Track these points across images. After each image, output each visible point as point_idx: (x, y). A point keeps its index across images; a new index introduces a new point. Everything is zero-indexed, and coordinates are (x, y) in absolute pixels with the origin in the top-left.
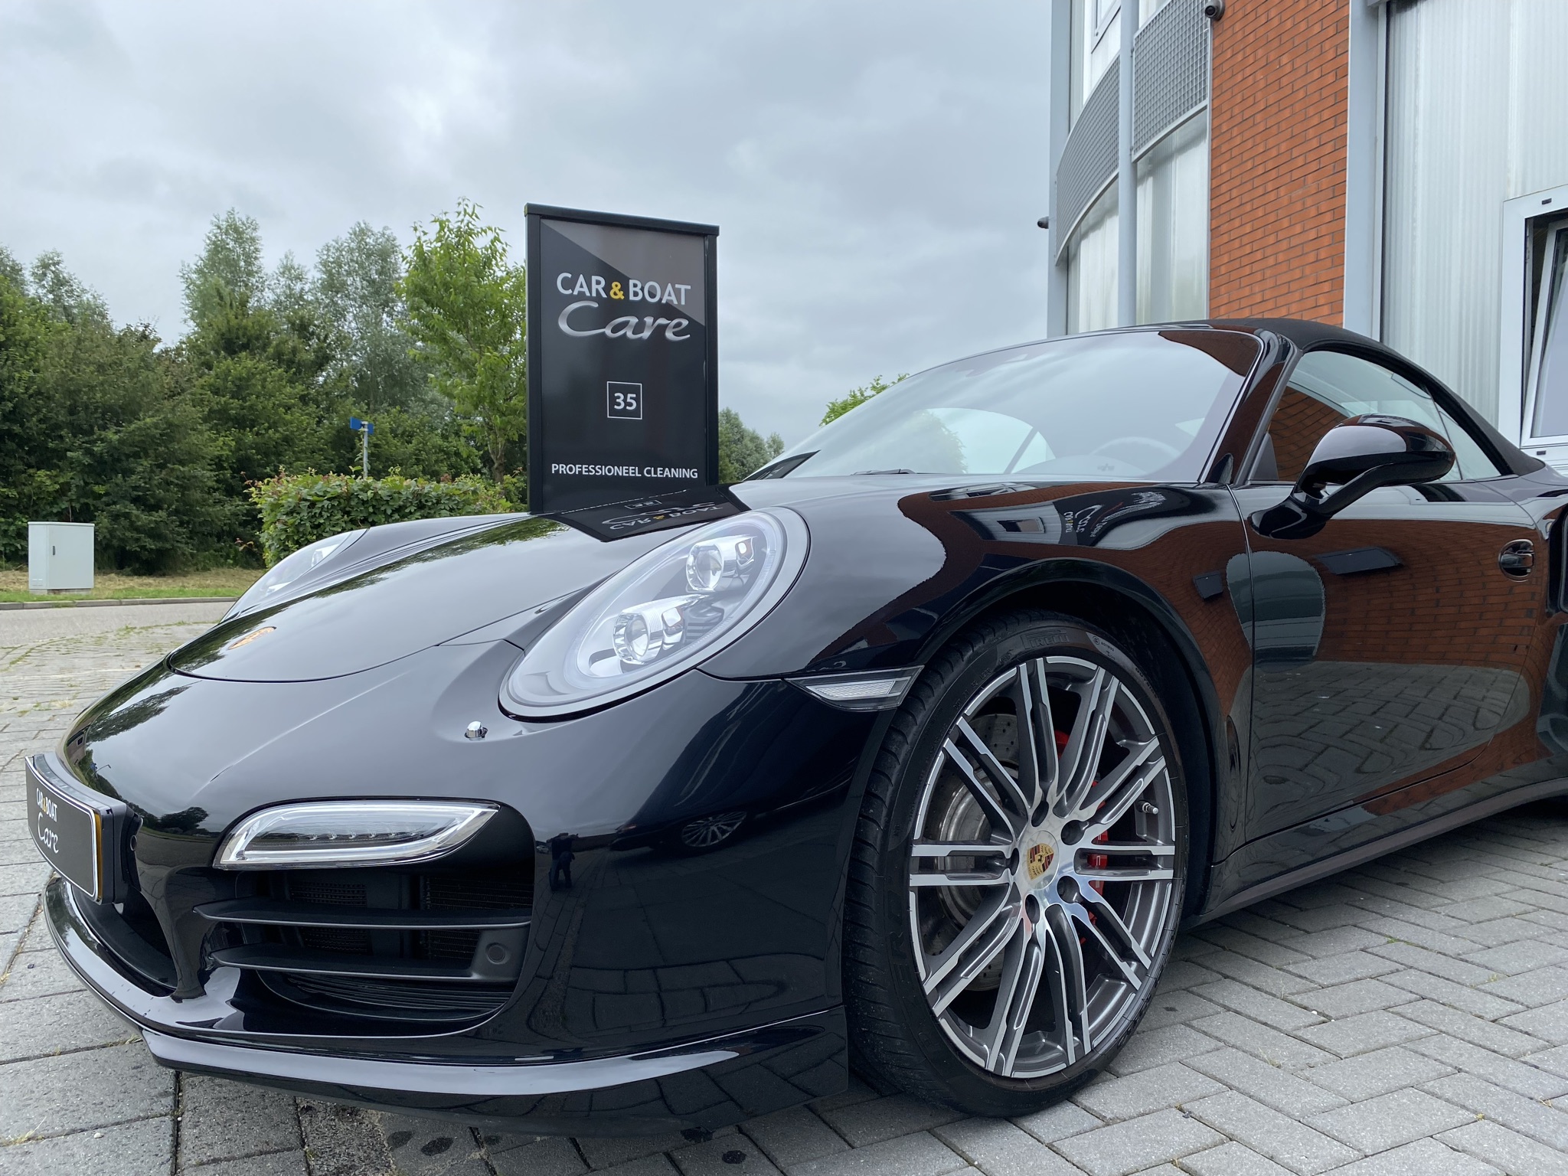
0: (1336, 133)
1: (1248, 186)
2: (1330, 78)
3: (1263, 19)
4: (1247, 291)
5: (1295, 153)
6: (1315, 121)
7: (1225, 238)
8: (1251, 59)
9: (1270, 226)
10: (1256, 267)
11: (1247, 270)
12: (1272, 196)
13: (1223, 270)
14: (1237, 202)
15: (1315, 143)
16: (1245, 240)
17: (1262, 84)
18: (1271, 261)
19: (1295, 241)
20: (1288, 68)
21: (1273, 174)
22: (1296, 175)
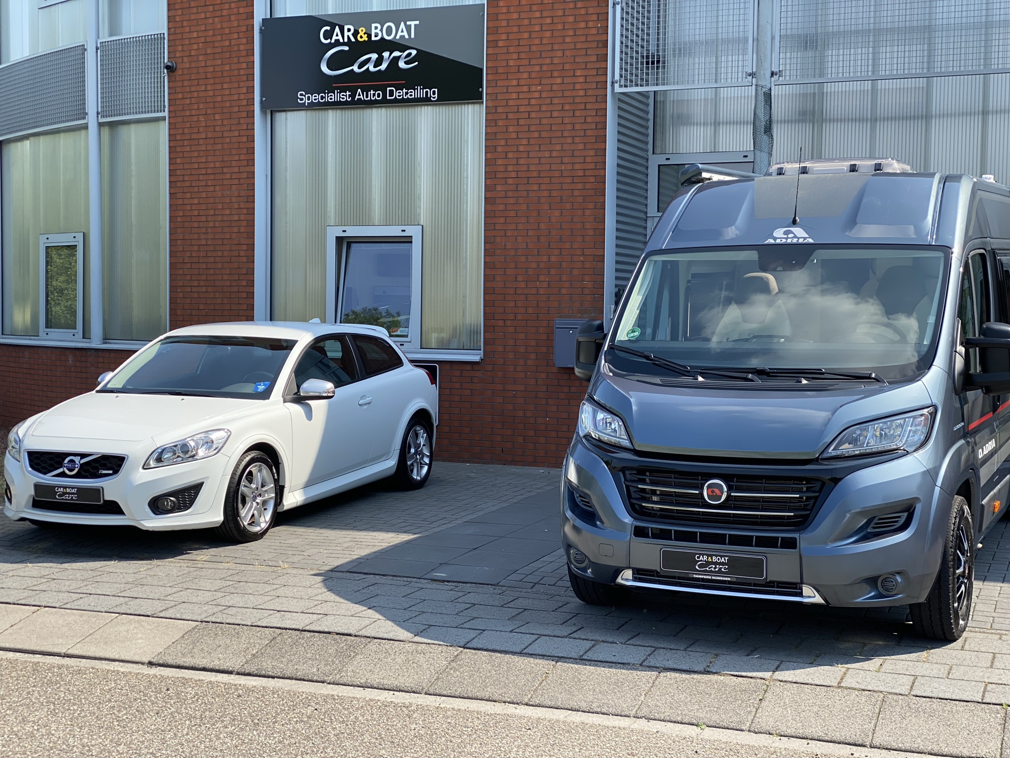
0: (248, 169)
1: (196, 178)
2: (244, 139)
3: (203, 88)
4: (196, 236)
5: (225, 170)
6: (236, 158)
7: (180, 202)
8: (196, 107)
9: (210, 205)
10: (201, 224)
11: (196, 225)
12: (212, 189)
13: (179, 219)
14: (188, 184)
15: (236, 170)
16: (194, 207)
17: (203, 124)
18: (211, 224)
19: (225, 218)
20: (219, 123)
21: (212, 177)
22: (225, 182)
